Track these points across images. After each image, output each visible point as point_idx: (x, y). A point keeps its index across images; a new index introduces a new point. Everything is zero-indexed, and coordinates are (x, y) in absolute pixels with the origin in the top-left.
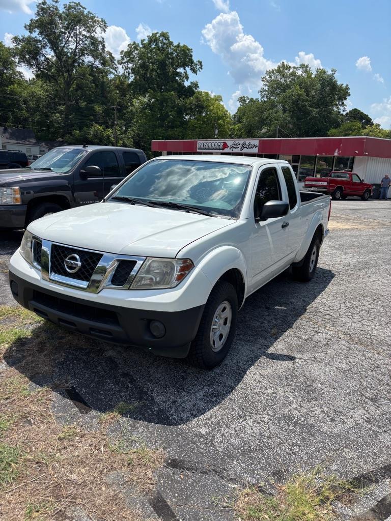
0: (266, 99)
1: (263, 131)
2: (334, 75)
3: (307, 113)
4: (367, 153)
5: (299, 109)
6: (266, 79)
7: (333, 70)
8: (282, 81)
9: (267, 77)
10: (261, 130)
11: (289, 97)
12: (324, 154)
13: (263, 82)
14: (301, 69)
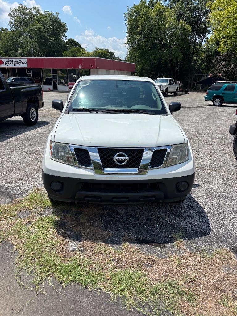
0: (14, 29)
1: (19, 52)
2: (58, 16)
3: (47, 41)
4: (97, 67)
5: (41, 37)
6: (11, 15)
7: (57, 13)
8: (23, 17)
9: (12, 13)
10: (18, 51)
11: (33, 29)
12: (72, 68)
13: (10, 17)
14: (34, 10)
